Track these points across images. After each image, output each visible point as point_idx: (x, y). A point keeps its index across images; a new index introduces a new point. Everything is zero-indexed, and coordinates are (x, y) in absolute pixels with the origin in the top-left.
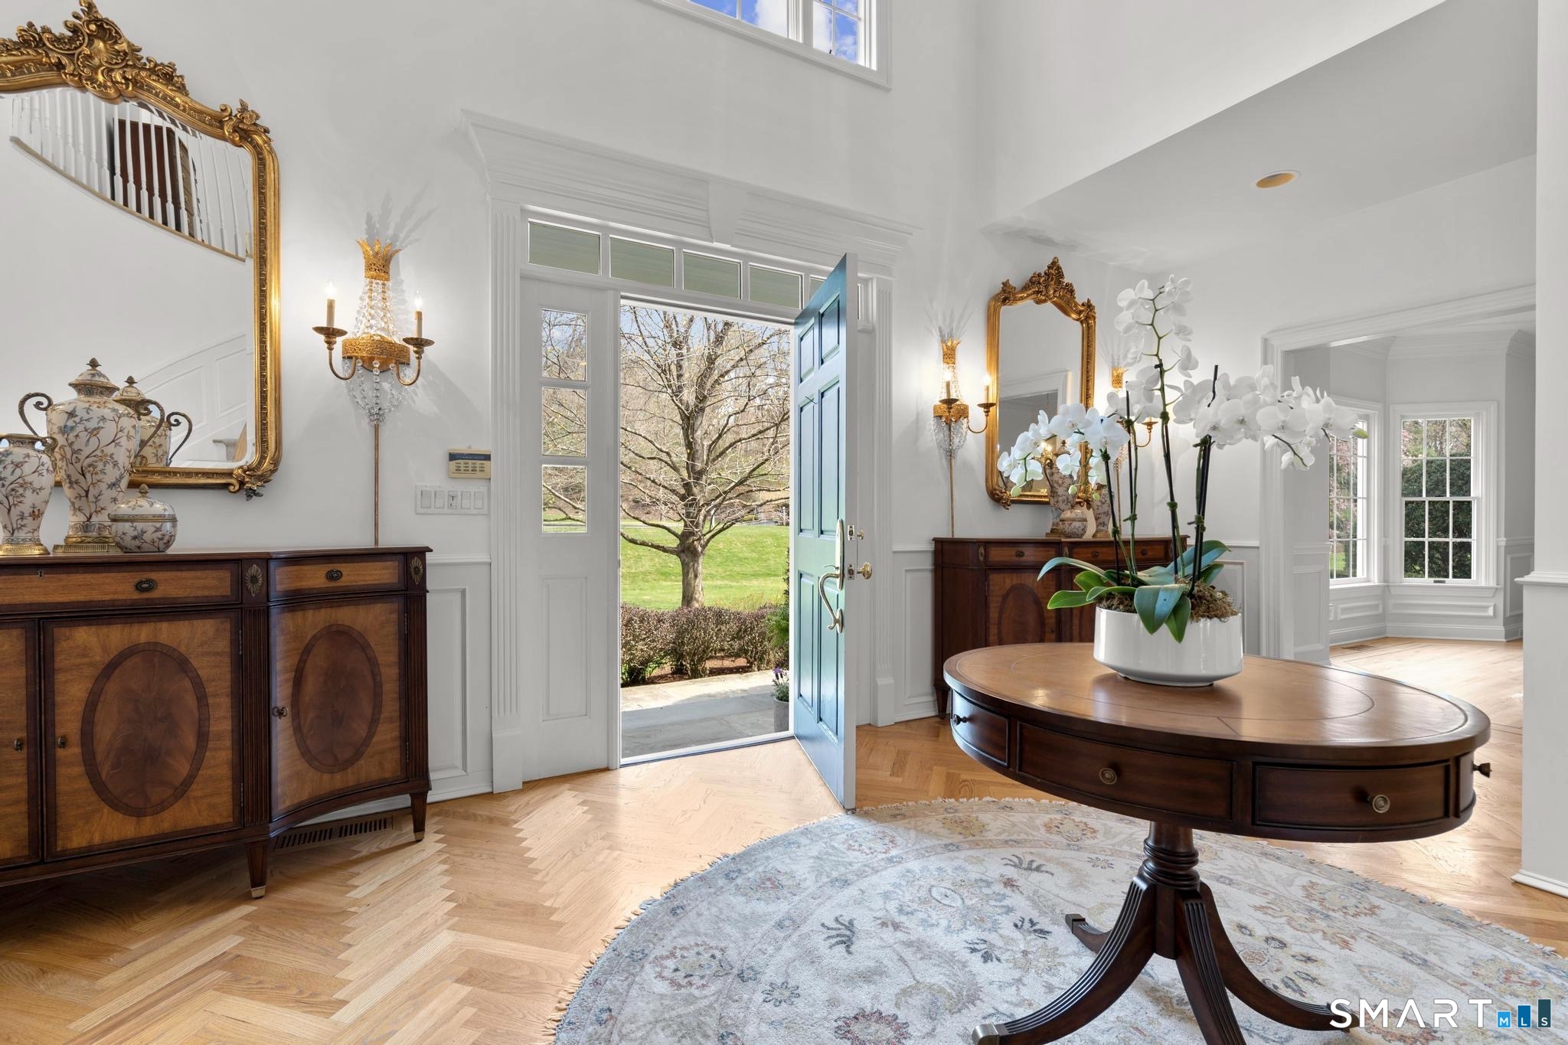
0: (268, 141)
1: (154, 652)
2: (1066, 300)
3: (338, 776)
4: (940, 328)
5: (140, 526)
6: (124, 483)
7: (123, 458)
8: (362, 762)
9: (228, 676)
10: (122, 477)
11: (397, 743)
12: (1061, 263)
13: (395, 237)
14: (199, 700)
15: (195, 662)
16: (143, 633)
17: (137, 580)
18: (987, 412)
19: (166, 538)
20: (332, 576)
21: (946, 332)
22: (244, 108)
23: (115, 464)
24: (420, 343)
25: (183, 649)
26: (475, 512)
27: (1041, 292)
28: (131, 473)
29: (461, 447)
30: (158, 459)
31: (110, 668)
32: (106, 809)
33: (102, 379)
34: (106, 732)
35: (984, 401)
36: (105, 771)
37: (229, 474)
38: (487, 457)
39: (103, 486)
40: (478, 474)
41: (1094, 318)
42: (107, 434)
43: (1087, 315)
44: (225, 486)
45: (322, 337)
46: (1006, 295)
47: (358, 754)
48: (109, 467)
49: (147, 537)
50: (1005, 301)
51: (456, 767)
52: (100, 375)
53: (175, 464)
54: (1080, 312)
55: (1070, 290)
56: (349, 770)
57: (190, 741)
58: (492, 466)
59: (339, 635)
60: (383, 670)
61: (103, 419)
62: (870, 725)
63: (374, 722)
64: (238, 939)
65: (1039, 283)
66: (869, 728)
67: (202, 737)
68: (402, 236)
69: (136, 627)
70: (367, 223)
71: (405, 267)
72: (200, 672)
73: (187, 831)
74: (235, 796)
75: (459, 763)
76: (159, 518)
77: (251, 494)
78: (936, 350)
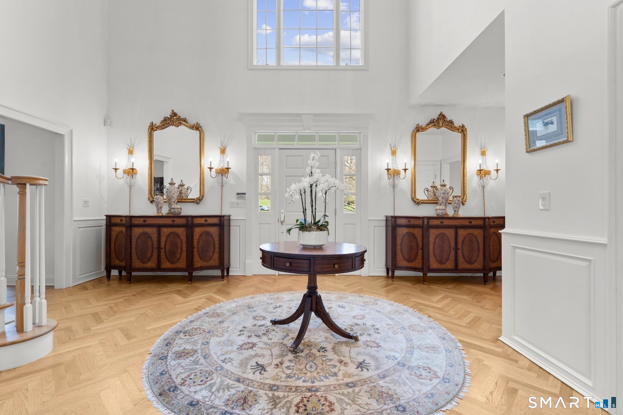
0: (202, 129)
1: (174, 233)
2: (450, 125)
3: (206, 263)
4: (390, 145)
5: (175, 210)
6: (176, 202)
7: (176, 197)
8: (211, 261)
9: (185, 239)
10: (175, 200)
11: (218, 258)
12: (444, 113)
13: (226, 144)
14: (181, 243)
15: (181, 236)
16: (173, 230)
17: (172, 220)
18: (405, 172)
19: (179, 212)
20: (206, 221)
21: (393, 145)
22: (197, 123)
23: (174, 198)
24: (228, 169)
25: (179, 233)
26: (243, 207)
27: (436, 125)
28: (177, 200)
29: (240, 192)
30: (186, 197)
31: (168, 236)
32: (167, 262)
33: (173, 182)
34: (167, 247)
35: (404, 168)
36: (167, 255)
37: (194, 199)
38: (245, 194)
39: (172, 202)
40: (243, 198)
41: (466, 131)
42: (172, 193)
43: (462, 130)
44: (193, 202)
45: (209, 169)
46: (418, 129)
47: (210, 259)
48: (173, 199)
49: (176, 212)
50: (418, 131)
51: (237, 268)
52: (173, 181)
53: (189, 197)
54: (458, 129)
55: (451, 122)
56: (209, 262)
57: (180, 251)
58: (246, 196)
59: (208, 233)
60: (216, 241)
61: (172, 190)
62: (360, 275)
63: (214, 253)
64: (182, 288)
65: (434, 122)
66: (360, 276)
67: (181, 250)
68: (228, 144)
69: (172, 229)
70: (221, 142)
71: (228, 151)
72: (181, 238)
73: (179, 268)
74: (186, 262)
75: (239, 267)
76: (178, 208)
77: (198, 203)
78: (389, 152)
